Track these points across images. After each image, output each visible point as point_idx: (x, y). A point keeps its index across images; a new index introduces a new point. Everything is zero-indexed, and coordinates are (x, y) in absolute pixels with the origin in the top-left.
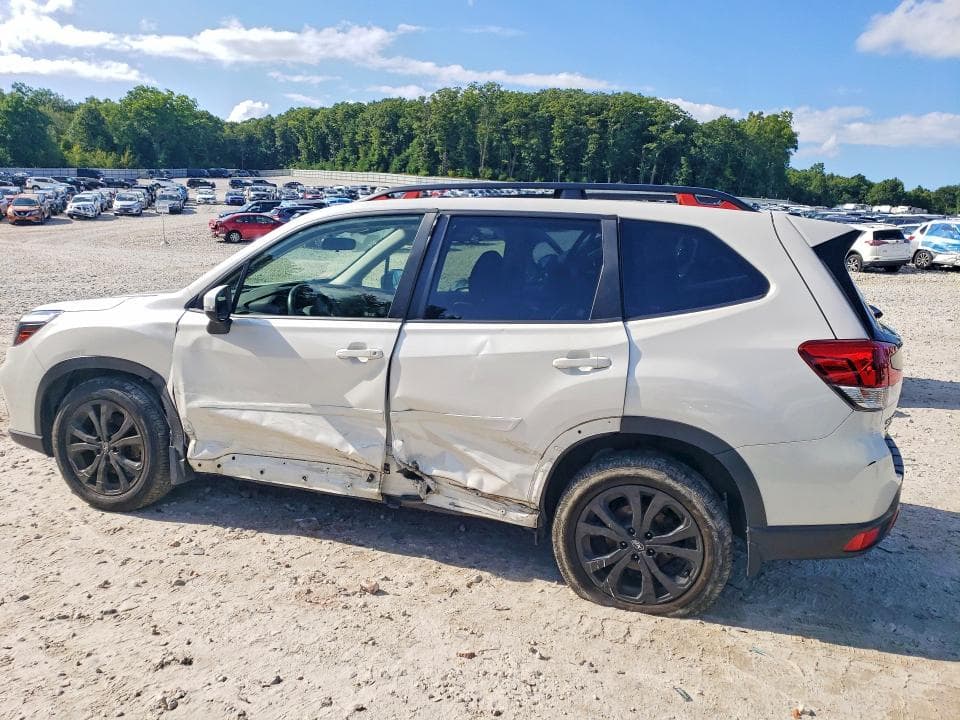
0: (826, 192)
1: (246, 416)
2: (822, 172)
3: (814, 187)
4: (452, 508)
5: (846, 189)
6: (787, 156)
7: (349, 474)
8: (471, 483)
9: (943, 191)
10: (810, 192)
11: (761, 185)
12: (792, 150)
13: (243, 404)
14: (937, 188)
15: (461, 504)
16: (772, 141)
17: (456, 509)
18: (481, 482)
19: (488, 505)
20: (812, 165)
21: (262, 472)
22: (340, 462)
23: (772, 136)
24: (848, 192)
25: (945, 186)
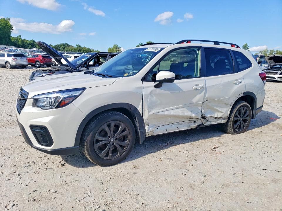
0: (24, 44)
1: (166, 113)
2: (21, 38)
3: (19, 42)
4: (210, 124)
5: (29, 44)
6: (10, 32)
7: (188, 123)
8: (216, 116)
9: (56, 46)
10: (19, 44)
11: (4, 41)
12: (12, 30)
13: (164, 109)
14: (55, 45)
15: (212, 122)
16: (5, 27)
17: (211, 124)
18: (218, 115)
19: (218, 121)
20: (17, 36)
21: (166, 130)
22: (186, 120)
23: (4, 25)
24: (31, 45)
25: (57, 44)
